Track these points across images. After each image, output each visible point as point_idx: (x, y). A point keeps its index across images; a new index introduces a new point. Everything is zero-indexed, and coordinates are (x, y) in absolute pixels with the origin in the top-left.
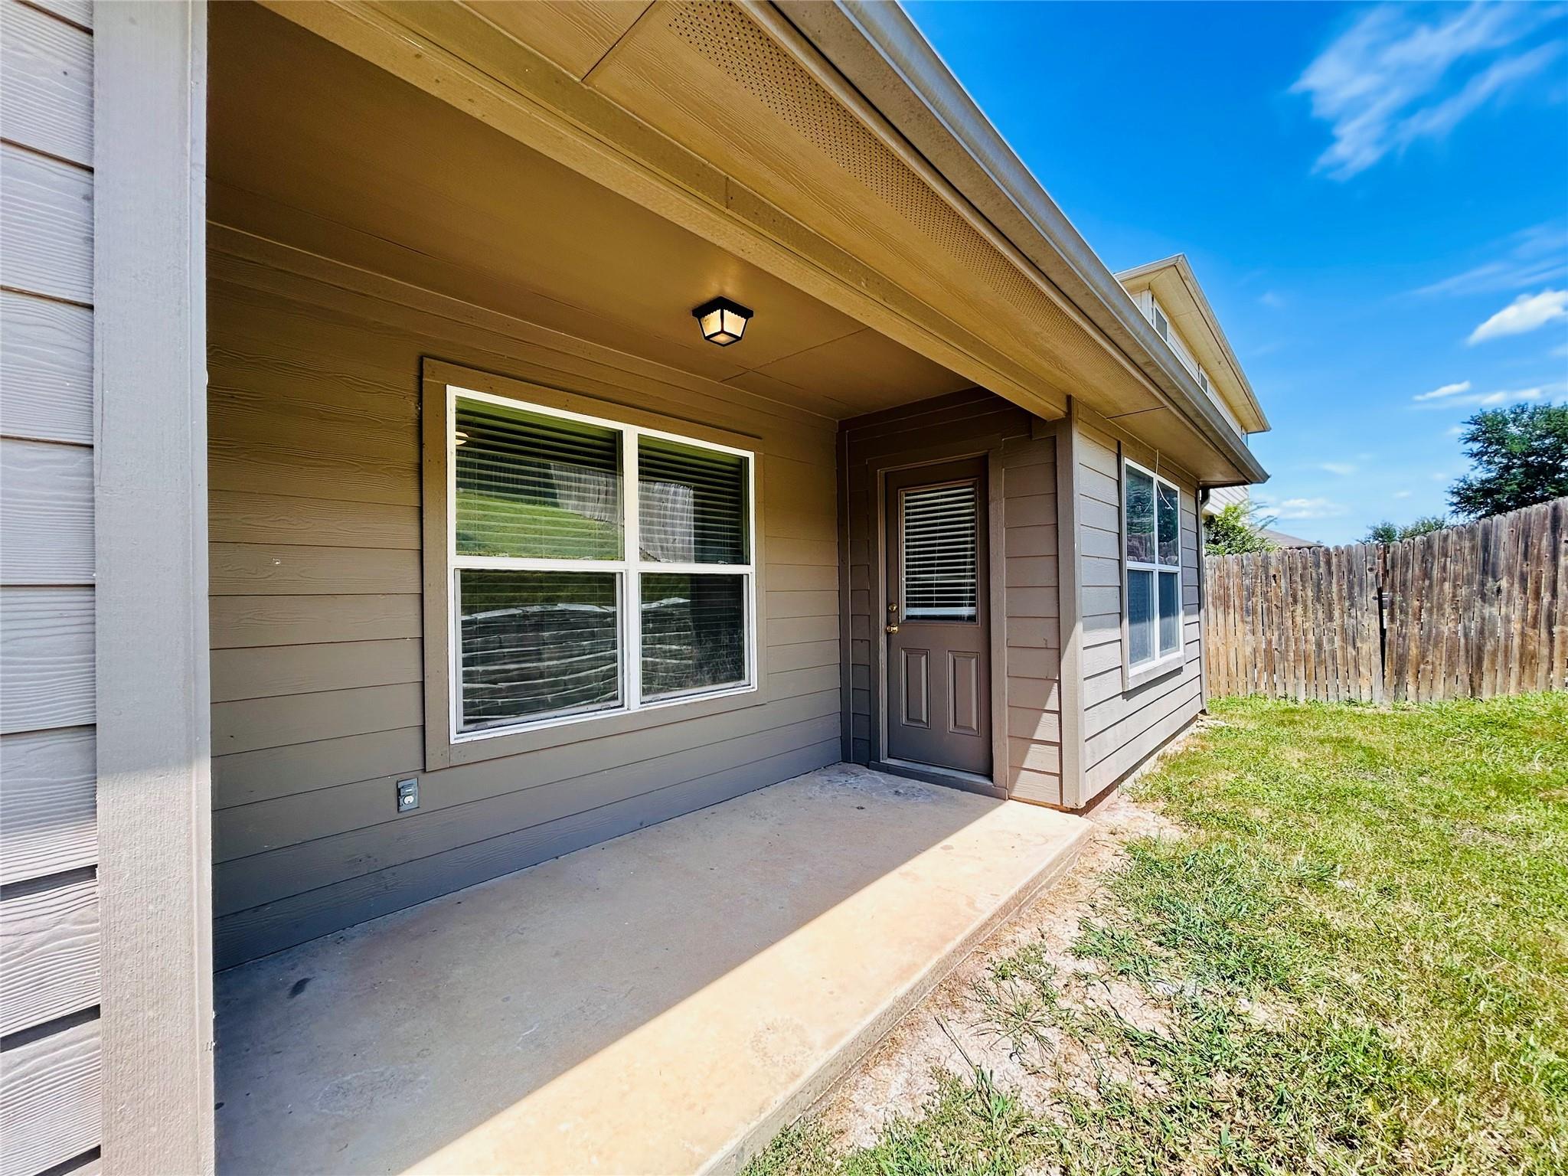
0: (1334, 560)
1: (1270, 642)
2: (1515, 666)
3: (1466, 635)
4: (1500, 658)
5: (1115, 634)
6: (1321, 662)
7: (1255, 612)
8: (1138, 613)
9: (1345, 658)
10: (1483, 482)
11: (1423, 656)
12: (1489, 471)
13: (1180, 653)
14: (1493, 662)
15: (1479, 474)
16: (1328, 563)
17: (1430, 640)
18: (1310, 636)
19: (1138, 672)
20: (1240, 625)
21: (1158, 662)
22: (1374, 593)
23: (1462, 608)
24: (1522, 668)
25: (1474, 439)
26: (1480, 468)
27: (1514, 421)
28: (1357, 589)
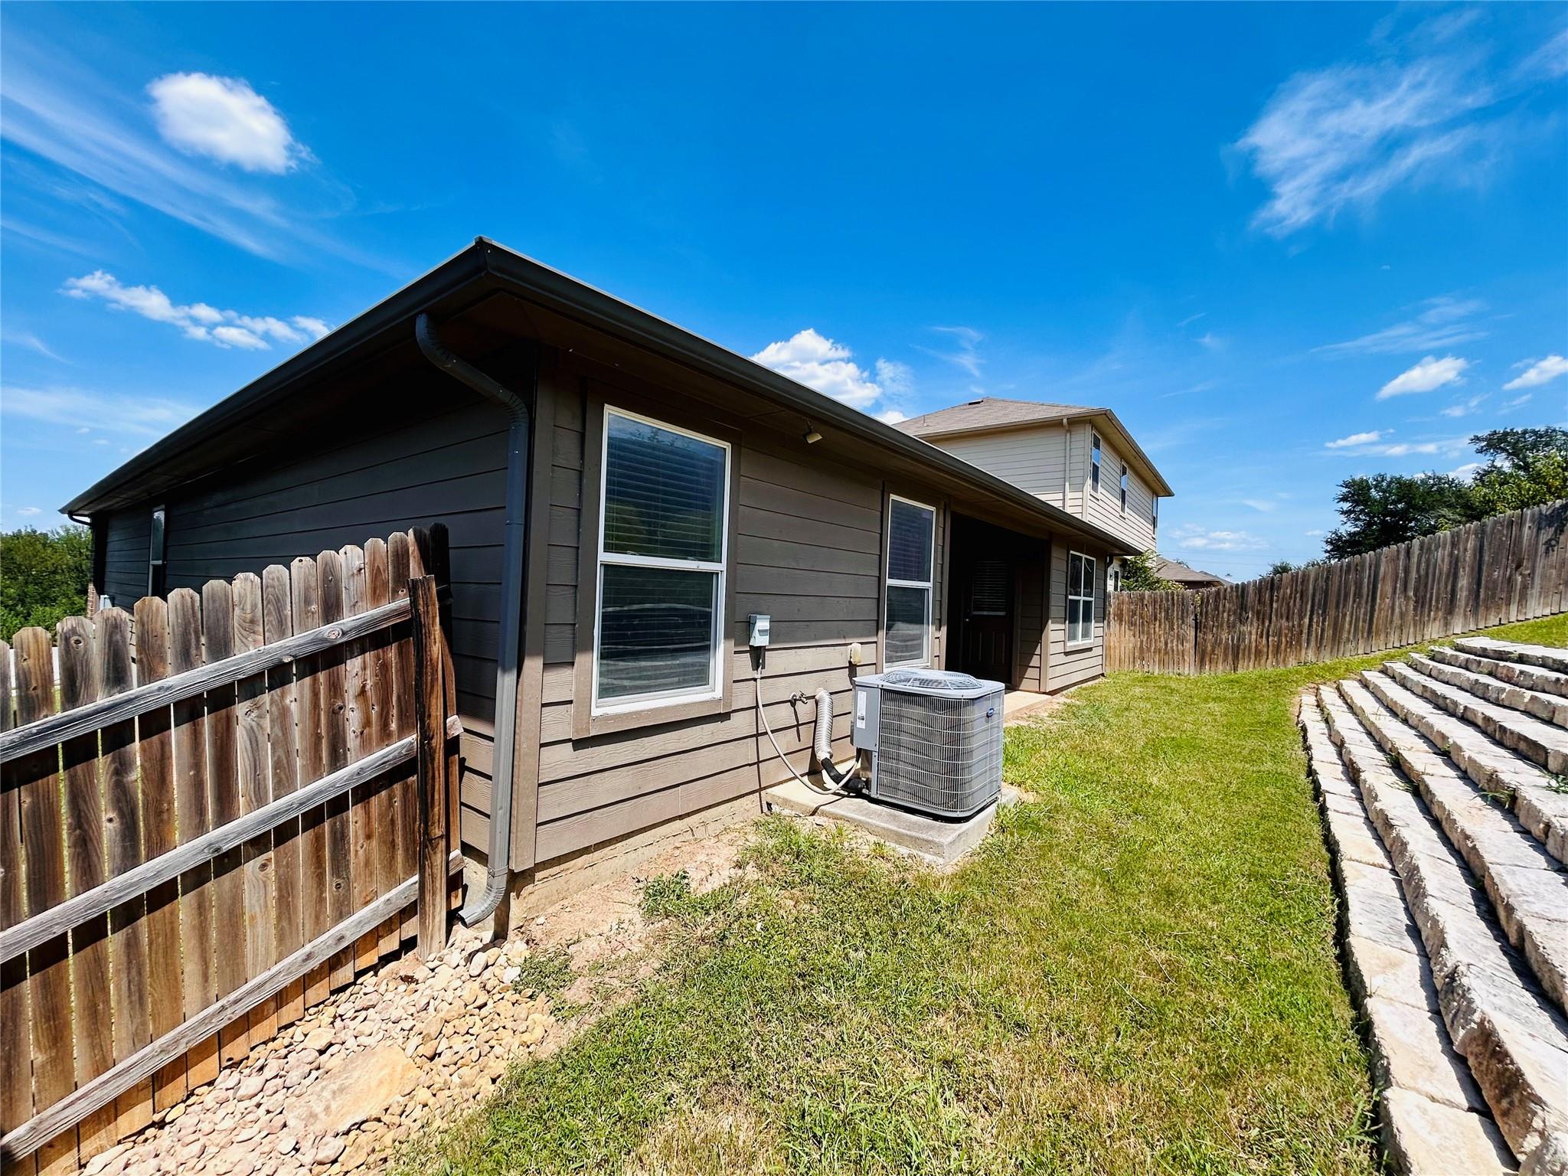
0: (1175, 598)
1: (1142, 642)
2: (1253, 657)
3: (1233, 641)
4: (1247, 652)
5: (1062, 627)
6: (1166, 653)
7: (1135, 624)
8: (1073, 620)
9: (1178, 650)
10: (1350, 534)
11: (1213, 651)
12: (1356, 526)
13: (1092, 641)
14: (1244, 655)
15: (1348, 528)
16: (1173, 599)
17: (1217, 643)
18: (1162, 639)
19: (1071, 645)
20: (1127, 630)
21: (1080, 643)
22: (1193, 617)
23: (1231, 627)
24: (1256, 657)
25: (1344, 499)
26: (1349, 524)
27: (1376, 486)
28: (1185, 614)
